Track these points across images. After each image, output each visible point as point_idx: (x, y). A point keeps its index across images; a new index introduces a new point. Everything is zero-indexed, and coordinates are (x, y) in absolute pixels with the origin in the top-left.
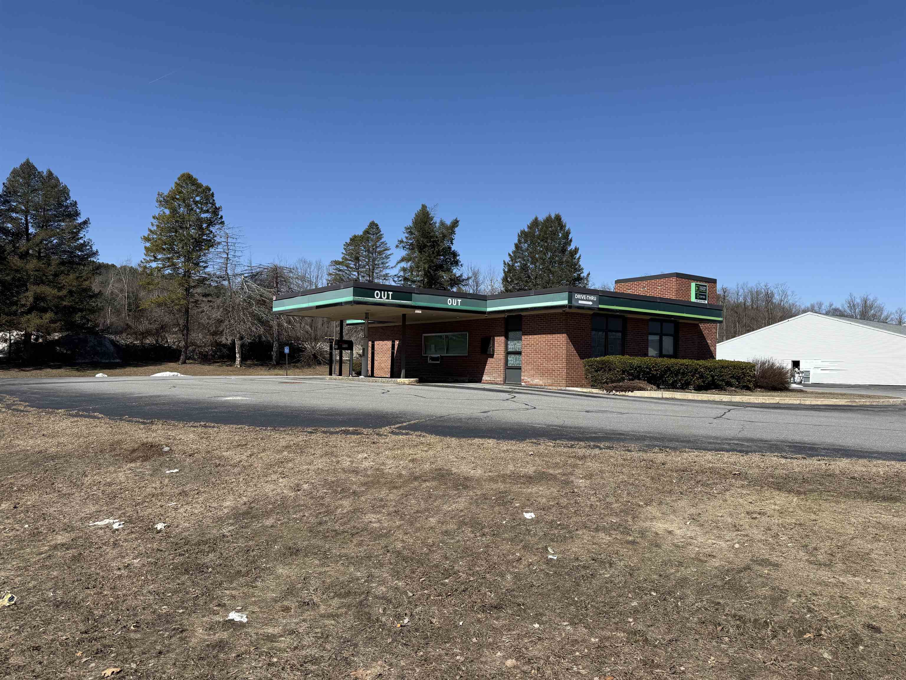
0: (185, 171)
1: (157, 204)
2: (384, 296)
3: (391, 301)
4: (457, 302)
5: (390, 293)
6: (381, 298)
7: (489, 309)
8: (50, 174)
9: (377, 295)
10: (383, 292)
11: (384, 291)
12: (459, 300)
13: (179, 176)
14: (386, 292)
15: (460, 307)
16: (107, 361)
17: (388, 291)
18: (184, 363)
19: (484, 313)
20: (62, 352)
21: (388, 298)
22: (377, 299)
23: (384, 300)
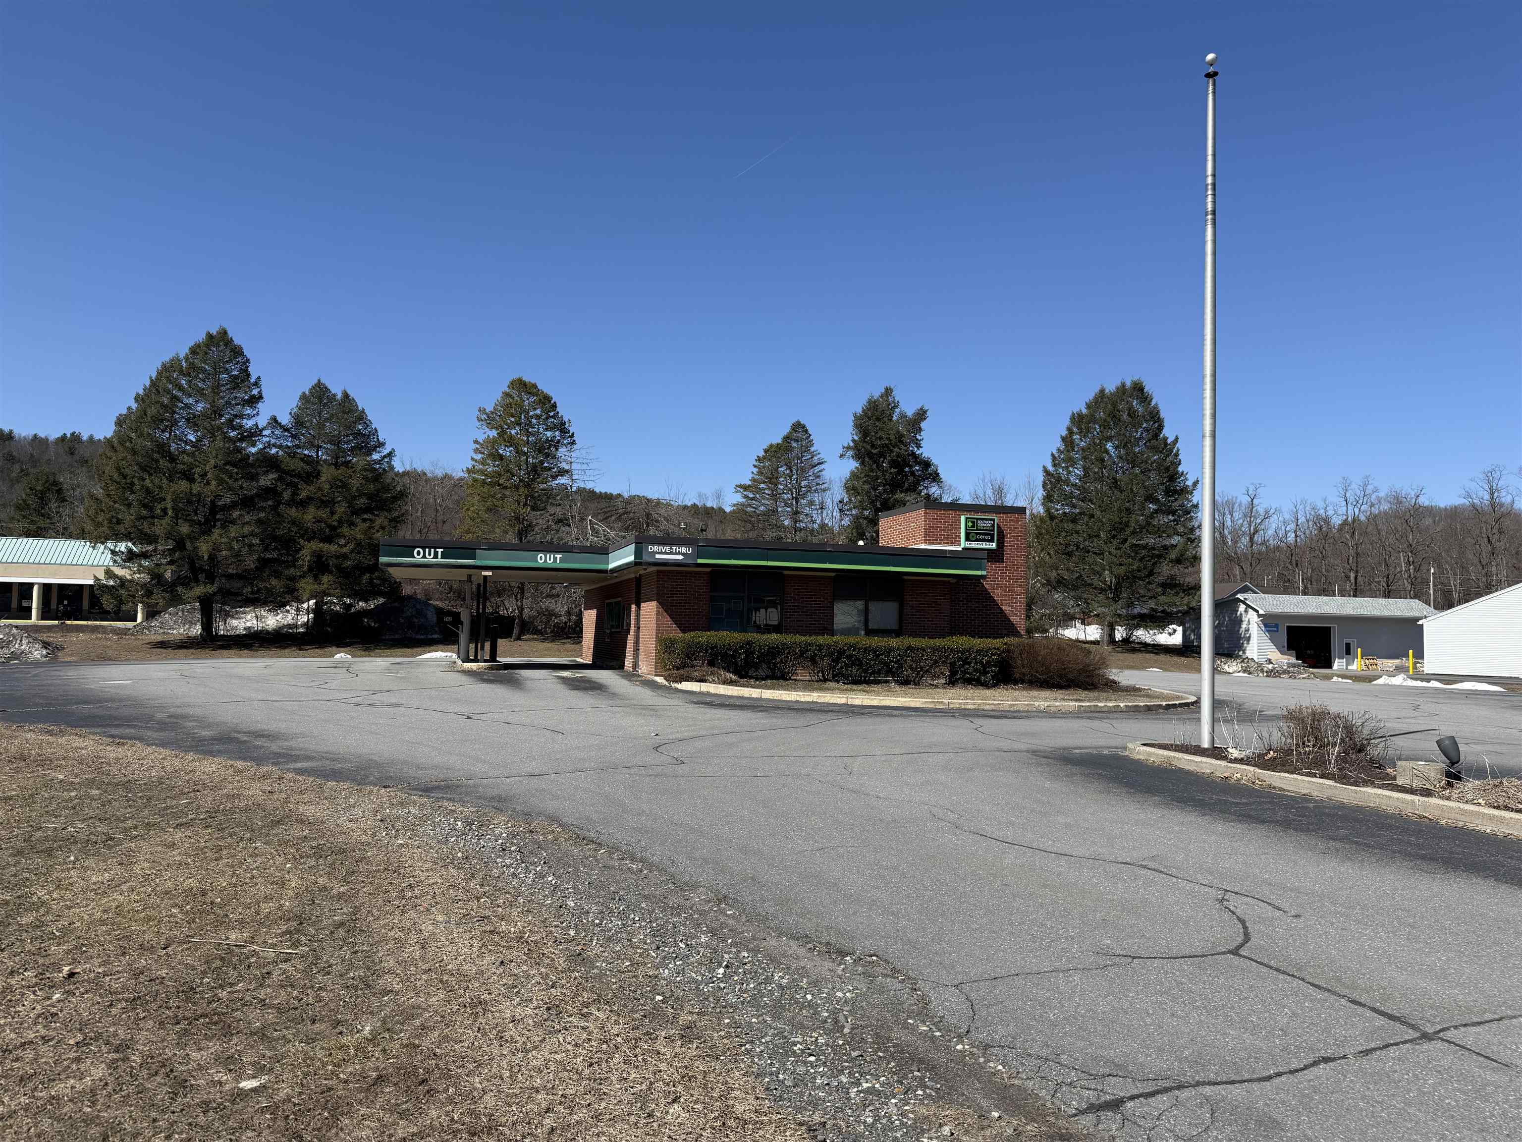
0: (516, 376)
1: (478, 424)
2: (430, 555)
3: (439, 560)
4: (555, 559)
5: (440, 551)
6: (424, 557)
7: (611, 566)
8: (346, 395)
9: (419, 553)
10: (427, 550)
11: (430, 548)
12: (558, 556)
13: (508, 383)
14: (433, 550)
15: (559, 564)
16: (422, 637)
17: (435, 548)
18: (519, 638)
19: (605, 571)
20: (370, 625)
21: (436, 556)
22: (418, 559)
23: (430, 559)
